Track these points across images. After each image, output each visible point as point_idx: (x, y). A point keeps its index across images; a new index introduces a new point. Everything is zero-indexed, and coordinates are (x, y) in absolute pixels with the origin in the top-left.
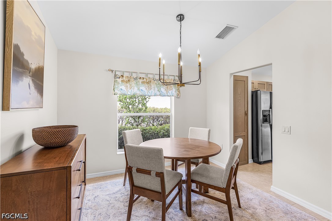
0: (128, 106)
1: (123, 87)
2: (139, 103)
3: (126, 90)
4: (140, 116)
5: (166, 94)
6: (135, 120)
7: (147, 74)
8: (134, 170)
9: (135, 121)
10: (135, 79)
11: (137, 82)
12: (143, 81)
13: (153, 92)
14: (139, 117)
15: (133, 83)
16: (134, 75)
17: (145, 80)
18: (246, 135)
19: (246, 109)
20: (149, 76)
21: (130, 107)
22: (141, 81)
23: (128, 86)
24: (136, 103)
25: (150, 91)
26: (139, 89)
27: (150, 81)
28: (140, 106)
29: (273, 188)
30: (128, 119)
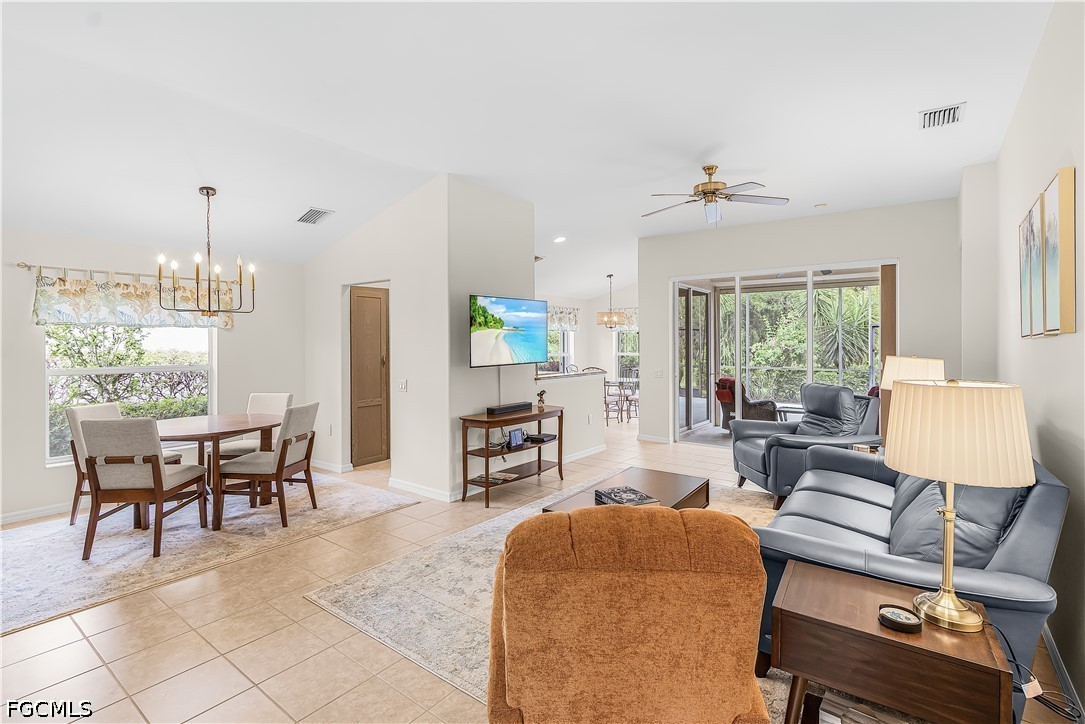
0: (76, 348)
1: (66, 308)
2: (116, 341)
3: (72, 313)
4: (121, 375)
5: (193, 323)
6: (101, 386)
7: (137, 277)
8: (100, 461)
9: (104, 390)
10: (105, 286)
11: (106, 295)
12: (125, 291)
13: (157, 317)
14: (118, 378)
15: (97, 297)
16: (99, 279)
17: (131, 289)
18: (384, 404)
19: (384, 354)
20: (143, 280)
21: (85, 350)
22: (120, 291)
23: (81, 304)
24: (106, 338)
25: (146, 316)
26: (113, 312)
27: (148, 294)
28: (121, 348)
29: (394, 482)
30: (76, 385)
